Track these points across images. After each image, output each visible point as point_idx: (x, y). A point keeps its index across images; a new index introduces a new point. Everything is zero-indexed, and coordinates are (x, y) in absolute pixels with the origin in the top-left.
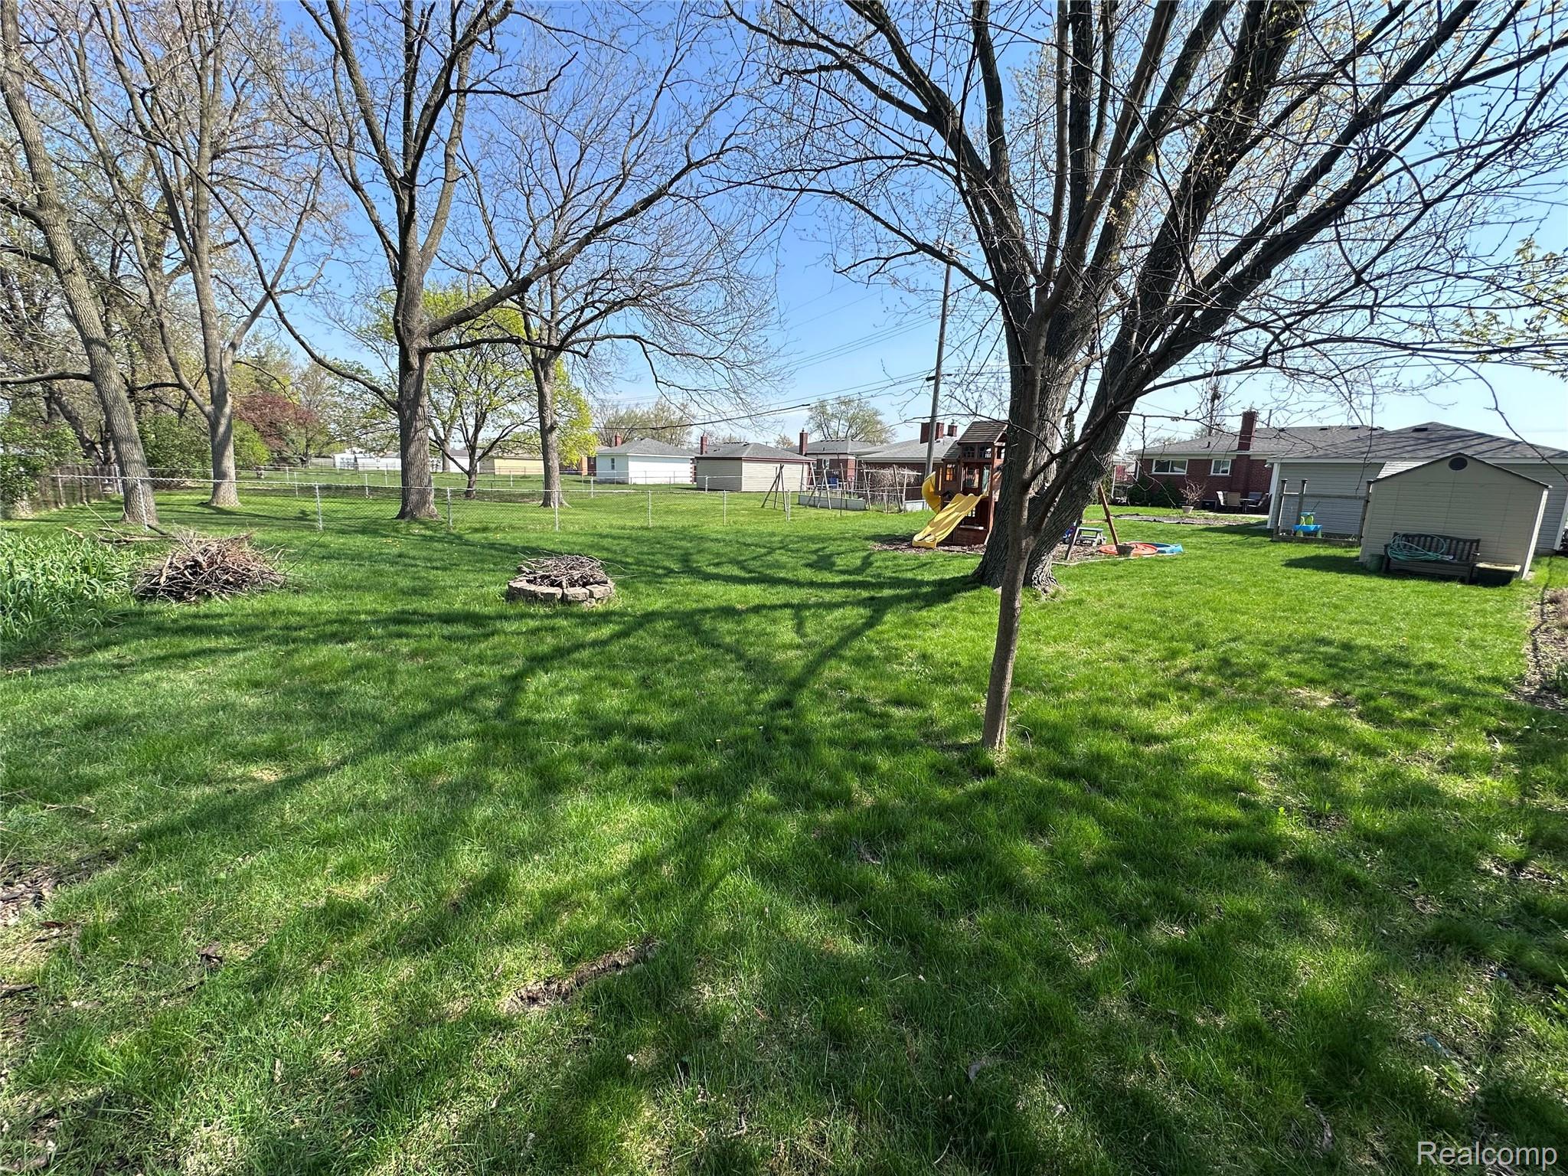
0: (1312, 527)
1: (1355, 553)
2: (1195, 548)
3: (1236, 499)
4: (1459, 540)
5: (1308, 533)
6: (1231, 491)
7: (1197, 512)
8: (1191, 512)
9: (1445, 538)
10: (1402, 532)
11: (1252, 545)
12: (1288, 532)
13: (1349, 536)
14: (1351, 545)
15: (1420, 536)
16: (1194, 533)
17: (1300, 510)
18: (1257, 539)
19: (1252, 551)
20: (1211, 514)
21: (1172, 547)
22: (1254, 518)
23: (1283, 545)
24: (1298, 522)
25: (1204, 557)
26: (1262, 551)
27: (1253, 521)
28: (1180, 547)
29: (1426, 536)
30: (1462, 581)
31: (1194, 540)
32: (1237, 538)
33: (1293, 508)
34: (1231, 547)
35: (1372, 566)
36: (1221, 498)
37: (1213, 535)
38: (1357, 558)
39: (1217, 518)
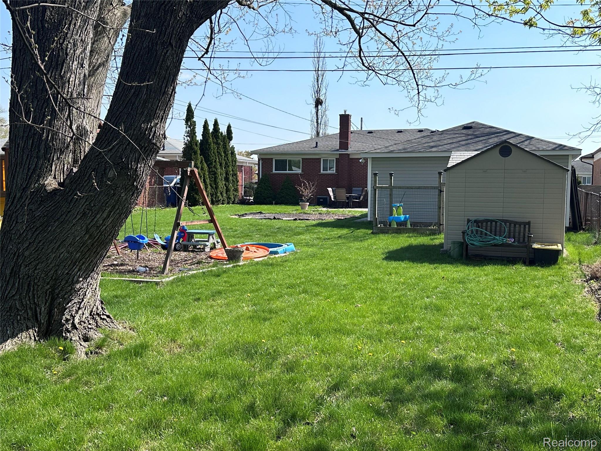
0: (402, 217)
1: (439, 239)
2: (307, 245)
3: (343, 195)
4: (515, 223)
5: (400, 224)
6: (338, 187)
7: (313, 208)
8: (308, 208)
9: (506, 221)
10: (473, 219)
11: (357, 239)
12: (384, 223)
13: (430, 224)
14: (433, 233)
15: (487, 221)
16: (308, 229)
17: (391, 202)
18: (361, 232)
19: (357, 244)
20: (325, 209)
21: (285, 246)
22: (358, 212)
23: (382, 236)
24: (391, 214)
25: (314, 256)
26: (366, 244)
27: (357, 215)
28: (292, 246)
29: (492, 221)
30: (525, 263)
31: (306, 237)
32: (344, 231)
33: (386, 201)
34: (339, 241)
35: (455, 252)
36: (331, 194)
37: (324, 230)
38: (441, 245)
39: (328, 213)
